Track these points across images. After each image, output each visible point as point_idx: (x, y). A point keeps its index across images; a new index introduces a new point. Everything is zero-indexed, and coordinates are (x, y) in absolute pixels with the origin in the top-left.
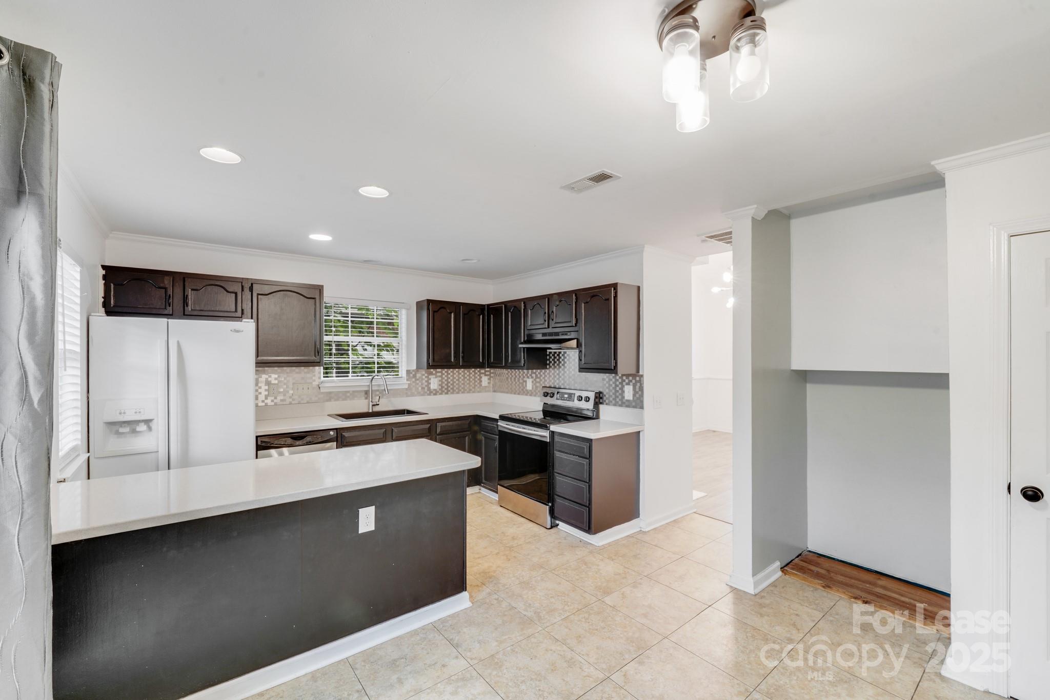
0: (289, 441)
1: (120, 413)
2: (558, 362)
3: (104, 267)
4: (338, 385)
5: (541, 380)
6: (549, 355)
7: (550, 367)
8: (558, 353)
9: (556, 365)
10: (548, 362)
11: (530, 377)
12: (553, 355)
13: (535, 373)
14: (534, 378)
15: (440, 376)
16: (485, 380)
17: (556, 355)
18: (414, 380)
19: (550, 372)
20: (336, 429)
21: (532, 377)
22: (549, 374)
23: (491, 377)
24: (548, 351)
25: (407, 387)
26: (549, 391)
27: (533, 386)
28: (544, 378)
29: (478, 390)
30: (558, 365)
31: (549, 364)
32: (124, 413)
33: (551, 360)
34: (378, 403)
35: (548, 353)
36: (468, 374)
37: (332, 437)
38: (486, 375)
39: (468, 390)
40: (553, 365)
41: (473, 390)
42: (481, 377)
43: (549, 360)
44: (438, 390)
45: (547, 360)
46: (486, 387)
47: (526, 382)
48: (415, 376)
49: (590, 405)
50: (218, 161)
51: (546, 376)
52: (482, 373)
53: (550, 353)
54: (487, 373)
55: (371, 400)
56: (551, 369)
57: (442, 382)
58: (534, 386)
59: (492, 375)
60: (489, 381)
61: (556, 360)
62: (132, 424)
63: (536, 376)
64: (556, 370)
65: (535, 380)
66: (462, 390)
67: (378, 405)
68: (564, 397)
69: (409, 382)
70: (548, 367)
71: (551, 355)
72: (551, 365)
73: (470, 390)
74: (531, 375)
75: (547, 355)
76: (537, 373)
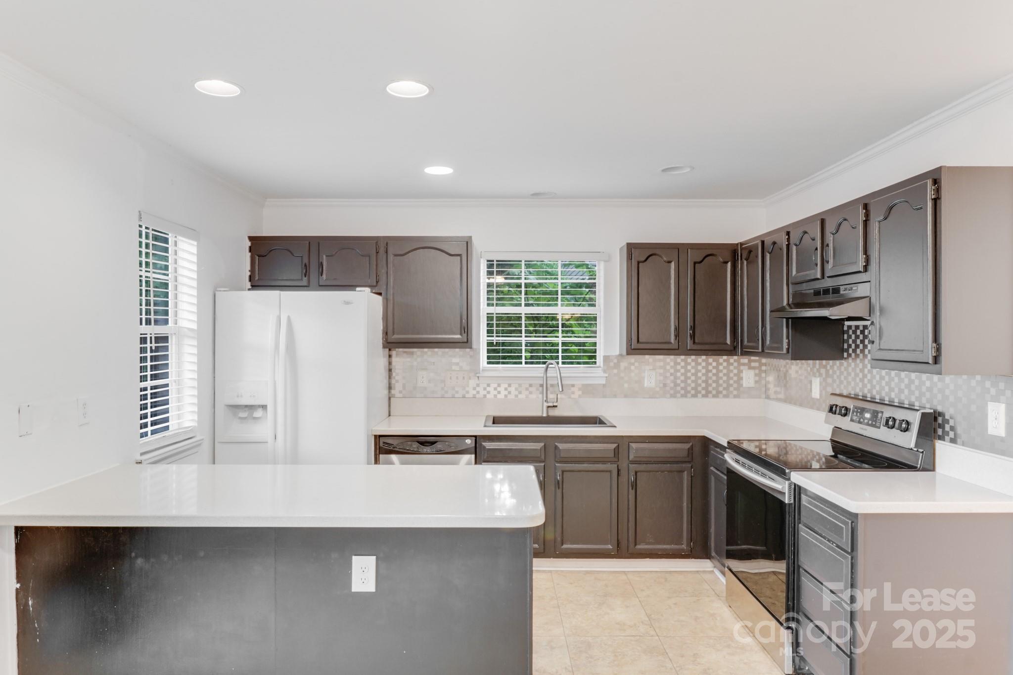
0: (415, 445)
1: (238, 396)
2: (861, 346)
3: (251, 238)
4: (500, 375)
5: (834, 381)
6: (847, 332)
7: (849, 355)
8: (861, 328)
9: (858, 351)
10: (846, 346)
11: (818, 374)
12: (854, 332)
13: (825, 367)
14: (824, 376)
15: (661, 367)
16: (749, 377)
17: (858, 332)
18: (615, 371)
19: (849, 365)
20: (475, 437)
21: (820, 375)
22: (846, 369)
23: (760, 370)
24: (847, 323)
25: (604, 383)
26: (840, 402)
27: (821, 391)
28: (839, 377)
29: (735, 393)
30: (862, 351)
31: (847, 351)
32: (241, 396)
33: (851, 341)
34: (555, 404)
35: (845, 328)
36: (714, 364)
37: (468, 447)
38: (750, 368)
39: (714, 392)
40: (854, 351)
41: (725, 392)
42: (740, 371)
43: (847, 341)
44: (658, 389)
45: (844, 341)
46: (749, 388)
47: (811, 382)
48: (617, 366)
49: (909, 440)
50: (214, 95)
51: (841, 373)
52: (744, 364)
53: (850, 327)
54: (753, 364)
55: (545, 399)
56: (850, 360)
57: (666, 377)
58: (824, 393)
59: (764, 368)
60: (757, 378)
61: (858, 342)
62: (251, 408)
63: (827, 371)
64: (858, 361)
65: (825, 380)
66: (703, 392)
67: (556, 406)
68: (864, 419)
69: (607, 375)
70: (845, 355)
71: (851, 332)
72: (851, 351)
73: (719, 392)
74: (818, 370)
75: (843, 332)
76: (828, 367)
